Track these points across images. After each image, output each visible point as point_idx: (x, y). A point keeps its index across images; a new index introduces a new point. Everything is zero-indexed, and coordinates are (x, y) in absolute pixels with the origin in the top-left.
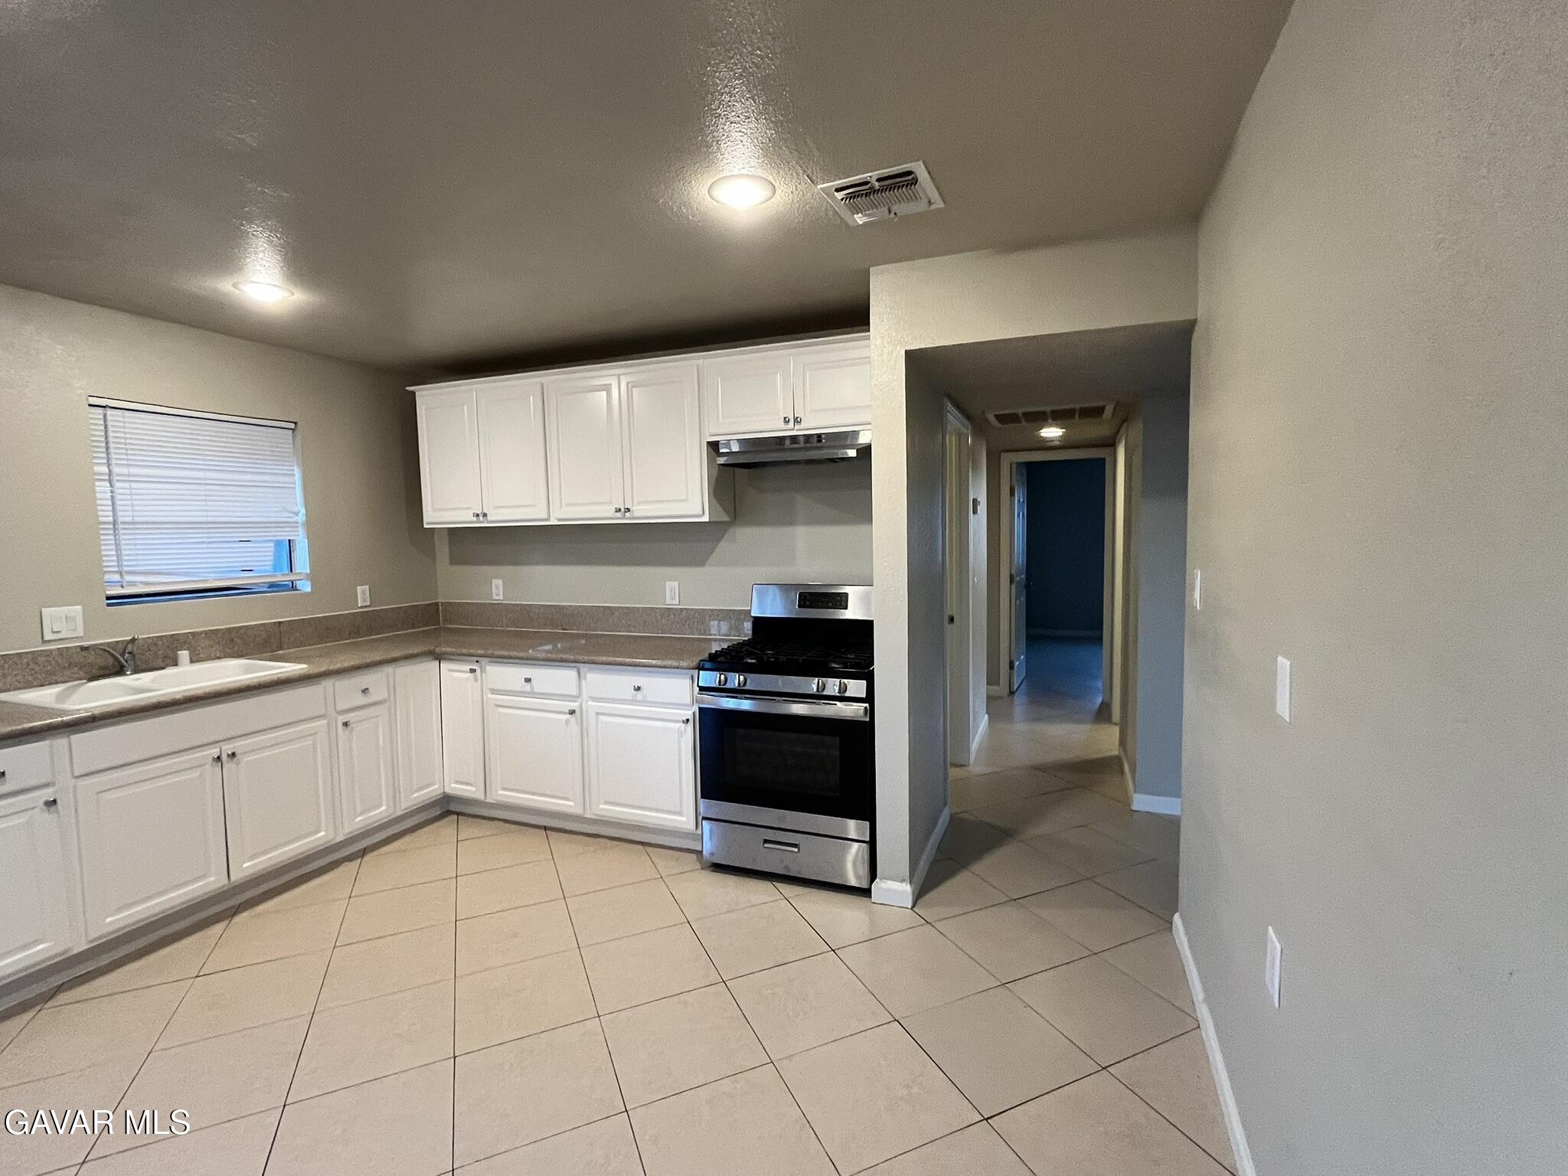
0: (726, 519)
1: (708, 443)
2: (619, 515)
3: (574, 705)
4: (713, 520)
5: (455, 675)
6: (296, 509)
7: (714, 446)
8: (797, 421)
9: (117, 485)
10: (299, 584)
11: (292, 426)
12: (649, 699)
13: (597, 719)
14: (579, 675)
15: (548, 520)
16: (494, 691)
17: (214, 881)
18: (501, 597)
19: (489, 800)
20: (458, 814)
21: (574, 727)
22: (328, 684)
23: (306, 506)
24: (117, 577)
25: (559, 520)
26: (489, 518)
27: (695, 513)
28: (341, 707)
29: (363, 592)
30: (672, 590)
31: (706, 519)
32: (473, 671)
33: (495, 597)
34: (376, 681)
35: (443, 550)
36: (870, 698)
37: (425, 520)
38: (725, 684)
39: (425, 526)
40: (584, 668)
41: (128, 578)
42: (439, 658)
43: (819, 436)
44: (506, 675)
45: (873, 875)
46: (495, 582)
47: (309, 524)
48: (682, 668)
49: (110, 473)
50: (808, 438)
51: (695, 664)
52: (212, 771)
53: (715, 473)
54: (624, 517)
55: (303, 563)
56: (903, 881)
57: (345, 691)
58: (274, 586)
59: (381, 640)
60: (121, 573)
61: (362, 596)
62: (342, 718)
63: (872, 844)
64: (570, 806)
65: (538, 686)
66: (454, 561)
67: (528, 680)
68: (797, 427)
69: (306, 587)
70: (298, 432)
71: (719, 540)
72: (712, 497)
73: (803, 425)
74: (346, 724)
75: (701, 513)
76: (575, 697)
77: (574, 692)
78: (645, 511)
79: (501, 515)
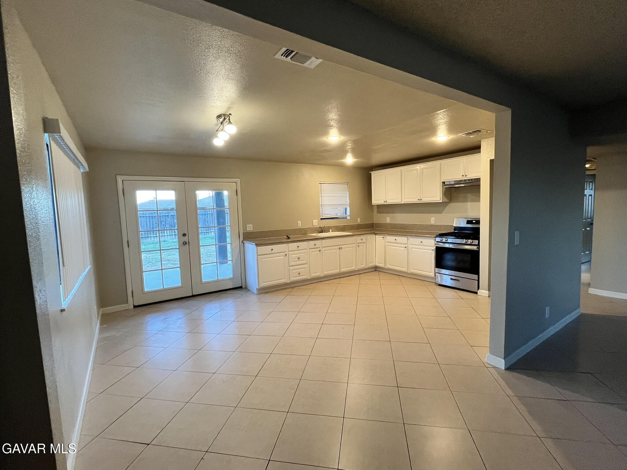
0: (448, 201)
1: (443, 182)
2: (419, 201)
3: (406, 246)
4: (443, 201)
5: (379, 238)
6: (347, 201)
7: (444, 183)
8: (466, 176)
9: (322, 198)
10: (347, 217)
11: (347, 183)
12: (424, 245)
13: (411, 250)
14: (408, 239)
15: (401, 202)
16: (388, 242)
17: (336, 271)
18: (389, 221)
19: (386, 268)
20: (378, 271)
21: (406, 251)
22: (355, 237)
23: (349, 200)
24: (322, 215)
25: (404, 202)
26: (387, 202)
27: (438, 200)
28: (358, 242)
29: (359, 219)
30: (433, 220)
31: (441, 201)
32: (383, 237)
33: (387, 221)
34: (363, 237)
35: (375, 210)
36: (479, 245)
37: (373, 202)
38: (442, 240)
39: (372, 204)
40: (409, 237)
41: (323, 215)
42: (376, 234)
43: (472, 179)
44: (390, 238)
45: (478, 289)
46: (388, 218)
47: (350, 204)
48: (432, 237)
49: (321, 196)
50: (469, 180)
51: (436, 236)
52: (338, 250)
53: (444, 190)
54: (420, 201)
55: (348, 213)
56: (486, 290)
57: (358, 239)
58: (343, 218)
59: (364, 230)
60: (322, 214)
61: (359, 221)
62: (358, 245)
63: (478, 280)
64: (404, 270)
65: (398, 241)
66: (378, 213)
67: (396, 240)
68: (466, 177)
69: (349, 218)
70: (348, 185)
71: (446, 207)
72: (443, 196)
73: (467, 177)
74: (358, 246)
75: (440, 200)
76: (406, 244)
77: (406, 243)
78: (426, 200)
79: (390, 202)
